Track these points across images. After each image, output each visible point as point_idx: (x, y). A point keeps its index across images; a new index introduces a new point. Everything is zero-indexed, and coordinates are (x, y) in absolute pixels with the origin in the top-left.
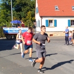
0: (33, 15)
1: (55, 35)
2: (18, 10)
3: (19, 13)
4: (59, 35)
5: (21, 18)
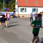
1: (25, 16)
3: (7, 4)
4: (27, 16)
5: (8, 7)
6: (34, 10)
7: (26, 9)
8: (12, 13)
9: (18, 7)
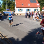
0: (14, 7)
2: (9, 5)
6: (28, 10)
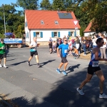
1: (41, 44)
3: (11, 27)
4: (45, 44)
7: (42, 33)
8: (21, 40)
9: (30, 30)
